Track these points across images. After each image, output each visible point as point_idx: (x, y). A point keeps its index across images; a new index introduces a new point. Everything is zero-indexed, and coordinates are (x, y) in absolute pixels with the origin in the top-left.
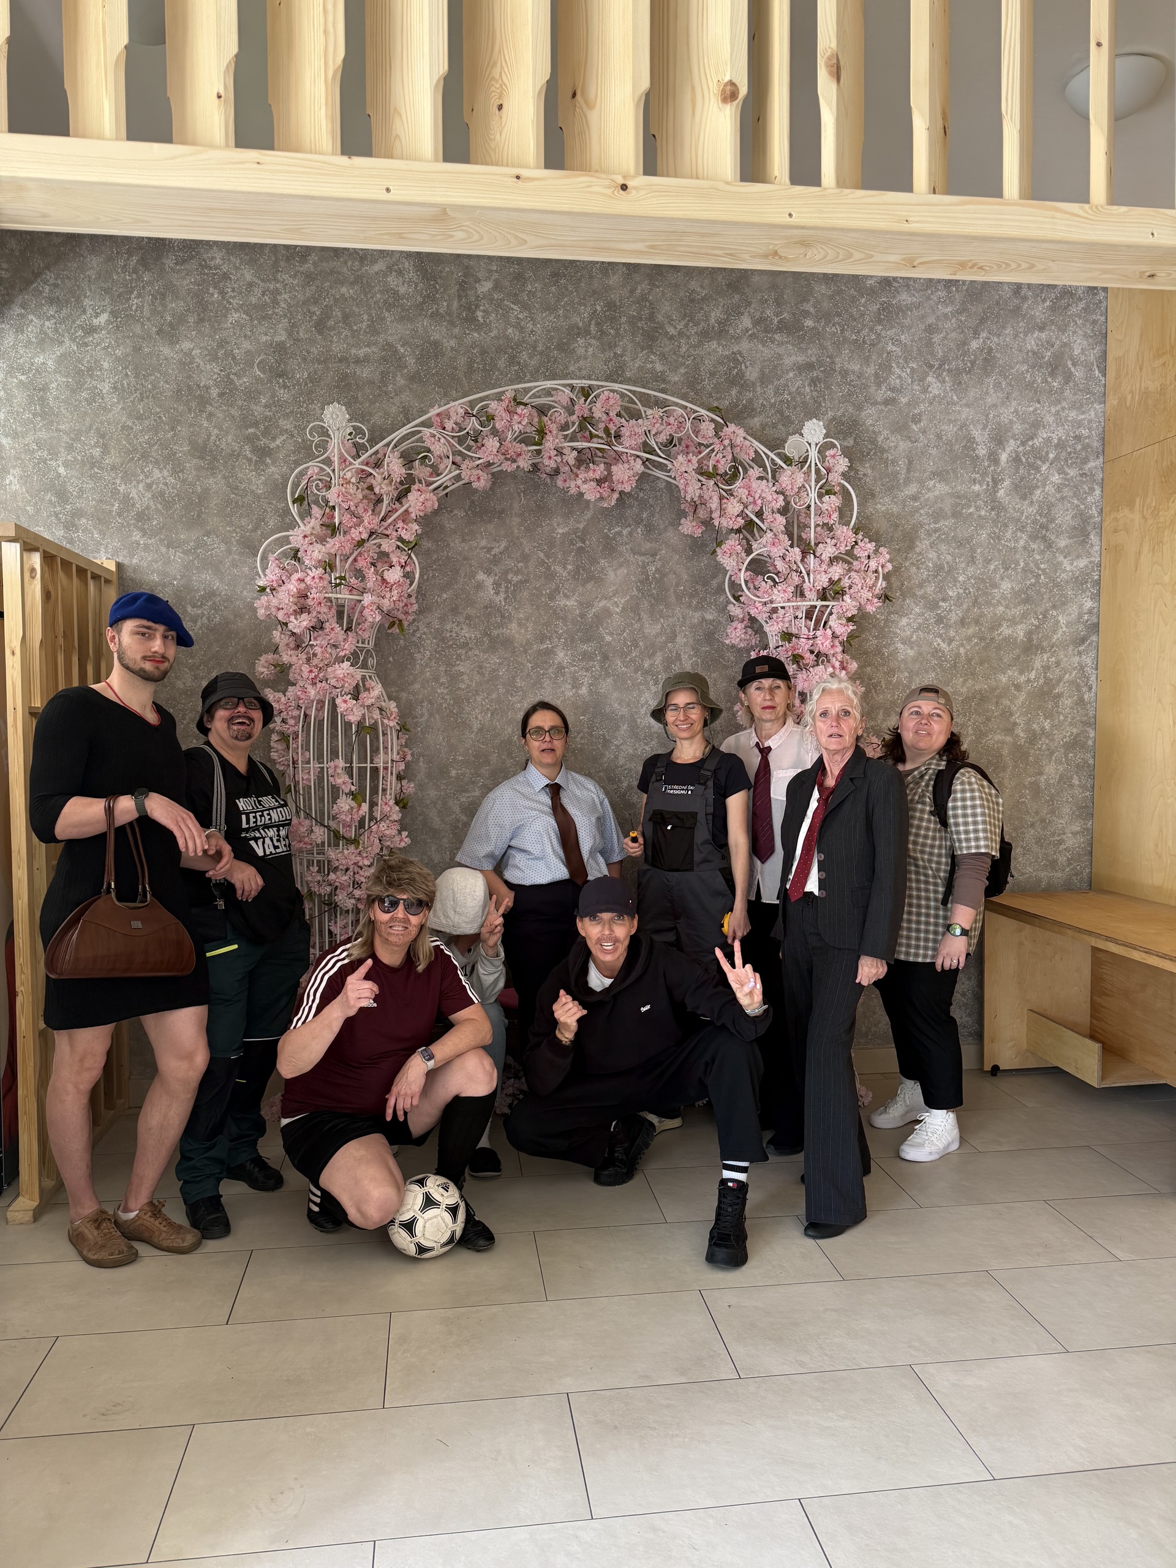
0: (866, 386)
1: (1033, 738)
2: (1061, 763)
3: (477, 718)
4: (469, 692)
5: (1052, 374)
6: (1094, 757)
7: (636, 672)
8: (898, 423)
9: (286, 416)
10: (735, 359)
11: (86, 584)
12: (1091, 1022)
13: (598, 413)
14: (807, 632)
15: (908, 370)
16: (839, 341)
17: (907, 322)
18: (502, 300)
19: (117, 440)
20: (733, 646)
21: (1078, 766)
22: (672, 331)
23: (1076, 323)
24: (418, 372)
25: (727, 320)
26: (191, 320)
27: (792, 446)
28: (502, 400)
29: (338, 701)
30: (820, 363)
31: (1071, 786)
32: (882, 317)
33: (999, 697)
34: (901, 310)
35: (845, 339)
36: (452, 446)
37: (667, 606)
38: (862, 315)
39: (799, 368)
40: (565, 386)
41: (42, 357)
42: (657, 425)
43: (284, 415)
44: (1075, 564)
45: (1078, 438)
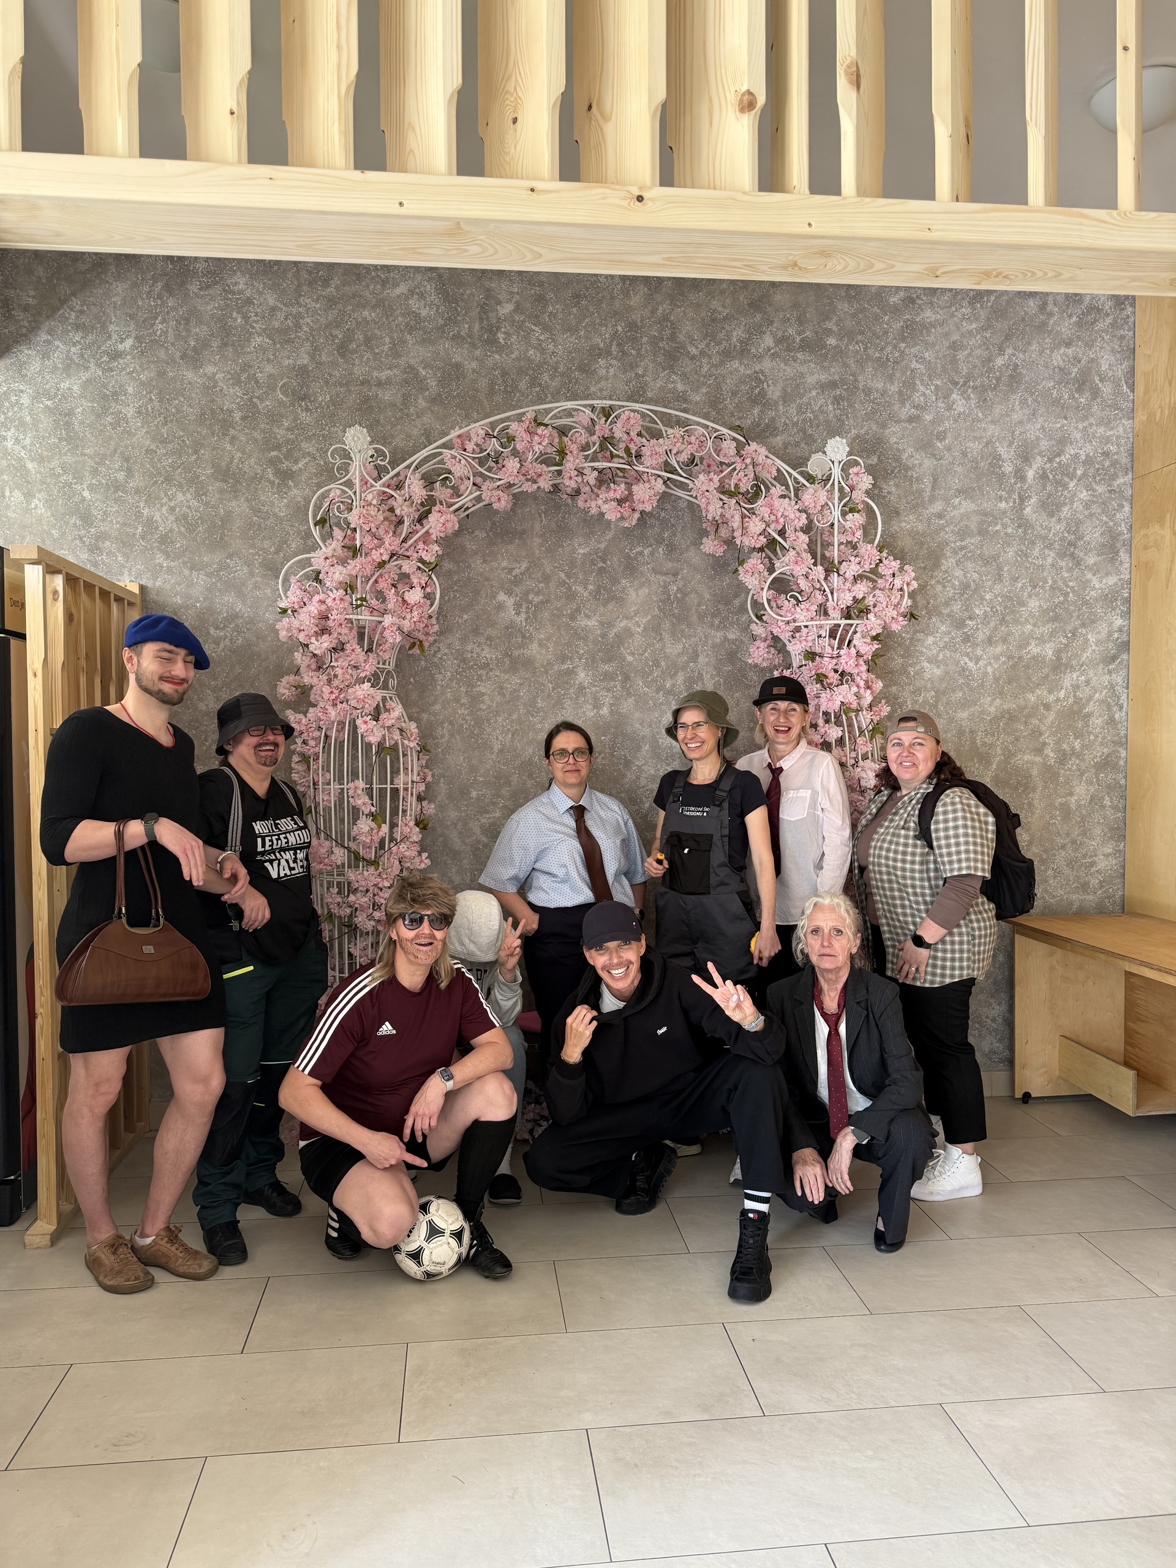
0: (890, 404)
1: (1063, 757)
2: (1092, 783)
3: (497, 738)
4: (490, 713)
5: (1080, 390)
6: (1125, 777)
7: (658, 691)
8: (922, 440)
9: (309, 439)
10: (758, 379)
11: (109, 606)
12: (1125, 1049)
13: (618, 433)
14: (830, 651)
15: (933, 388)
16: (862, 359)
17: (931, 339)
18: (523, 322)
19: (142, 464)
20: (756, 666)
21: (1109, 786)
22: (693, 351)
23: (1103, 339)
24: (439, 395)
25: (749, 339)
26: (215, 344)
27: (815, 465)
28: (522, 421)
29: (359, 722)
30: (843, 381)
31: (1103, 807)
32: (906, 334)
33: (1028, 716)
34: (926, 327)
35: (869, 358)
36: (472, 467)
37: (689, 626)
38: (886, 333)
39: (822, 387)
40: (585, 406)
41: (68, 382)
42: (678, 445)
43: (306, 438)
44: (1104, 582)
45: (1106, 454)
